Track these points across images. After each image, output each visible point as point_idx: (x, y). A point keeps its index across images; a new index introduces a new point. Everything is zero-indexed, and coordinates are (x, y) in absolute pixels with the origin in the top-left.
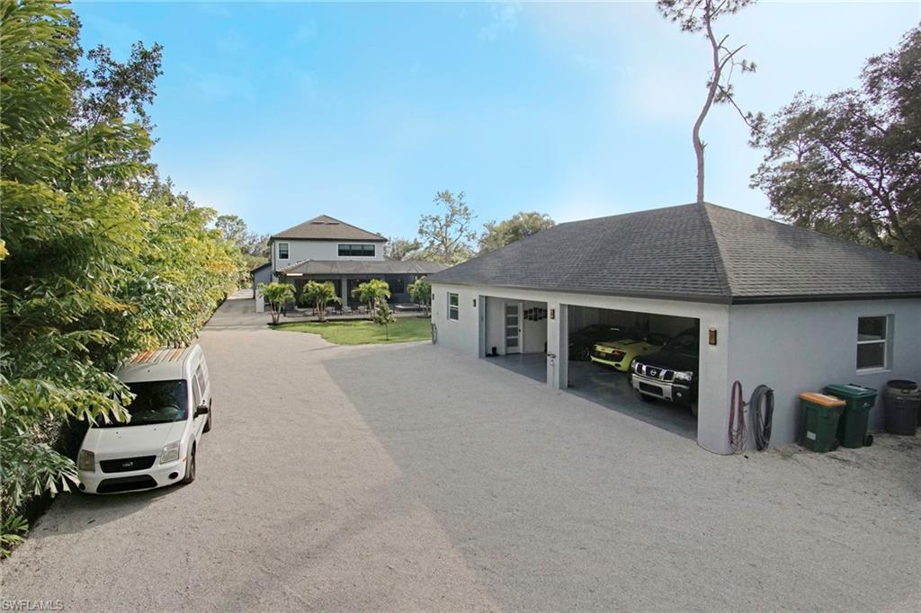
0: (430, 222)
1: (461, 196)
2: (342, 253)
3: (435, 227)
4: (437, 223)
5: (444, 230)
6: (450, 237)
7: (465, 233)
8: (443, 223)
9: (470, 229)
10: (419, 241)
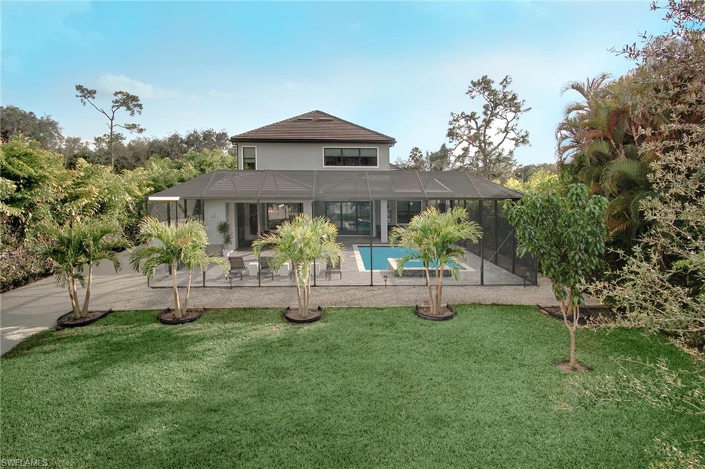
0: (462, 122)
1: (505, 82)
2: (330, 161)
3: (470, 128)
4: (472, 124)
5: (482, 131)
6: (490, 140)
7: (512, 135)
8: (480, 122)
9: (518, 129)
10: (449, 146)
